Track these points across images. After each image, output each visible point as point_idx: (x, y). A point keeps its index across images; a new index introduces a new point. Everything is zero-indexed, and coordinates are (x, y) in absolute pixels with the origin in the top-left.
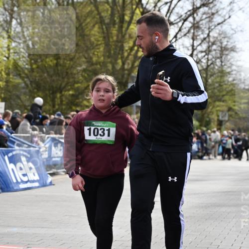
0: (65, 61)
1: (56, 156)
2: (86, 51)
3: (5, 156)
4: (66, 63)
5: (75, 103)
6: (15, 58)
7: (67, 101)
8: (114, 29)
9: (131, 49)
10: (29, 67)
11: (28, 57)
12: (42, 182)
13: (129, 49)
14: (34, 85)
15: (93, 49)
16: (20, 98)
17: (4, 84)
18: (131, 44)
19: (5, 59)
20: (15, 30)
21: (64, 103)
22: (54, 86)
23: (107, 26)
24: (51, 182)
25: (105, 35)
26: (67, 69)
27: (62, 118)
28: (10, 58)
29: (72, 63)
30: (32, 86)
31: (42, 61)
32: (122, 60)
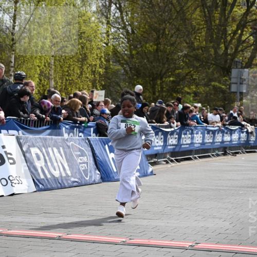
0: (166, 47)
1: (157, 145)
2: (188, 36)
3: (105, 145)
4: (166, 49)
5: (176, 89)
6: (114, 44)
7: (167, 88)
8: (217, 12)
9: (235, 33)
10: (129, 53)
11: (128, 43)
12: (143, 171)
13: (232, 33)
14: (133, 72)
15: (194, 33)
16: (119, 85)
17: (104, 70)
18: (234, 28)
19: (104, 45)
20: (114, 15)
21: (164, 89)
22: (155, 72)
23: (209, 9)
24: (152, 172)
25: (208, 18)
26: (168, 55)
27: (164, 106)
28: (109, 45)
29: (172, 49)
30: (131, 72)
31: (141, 47)
32: (225, 45)
